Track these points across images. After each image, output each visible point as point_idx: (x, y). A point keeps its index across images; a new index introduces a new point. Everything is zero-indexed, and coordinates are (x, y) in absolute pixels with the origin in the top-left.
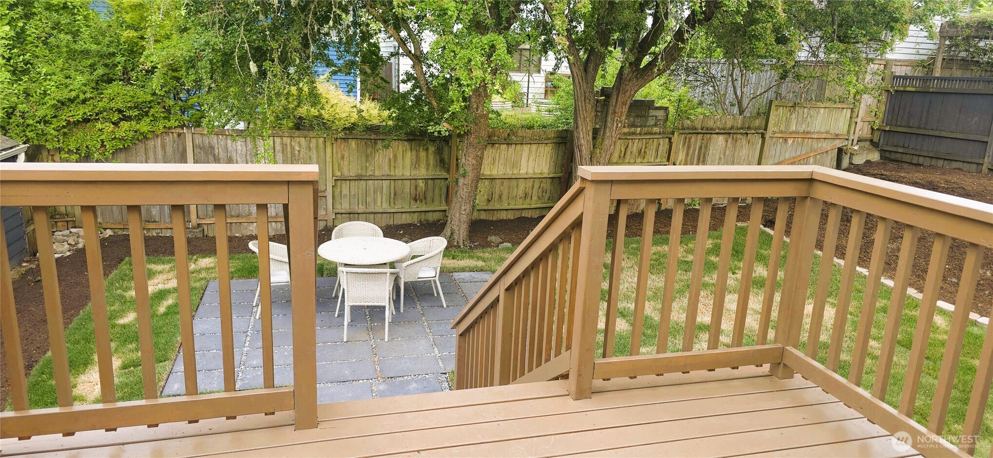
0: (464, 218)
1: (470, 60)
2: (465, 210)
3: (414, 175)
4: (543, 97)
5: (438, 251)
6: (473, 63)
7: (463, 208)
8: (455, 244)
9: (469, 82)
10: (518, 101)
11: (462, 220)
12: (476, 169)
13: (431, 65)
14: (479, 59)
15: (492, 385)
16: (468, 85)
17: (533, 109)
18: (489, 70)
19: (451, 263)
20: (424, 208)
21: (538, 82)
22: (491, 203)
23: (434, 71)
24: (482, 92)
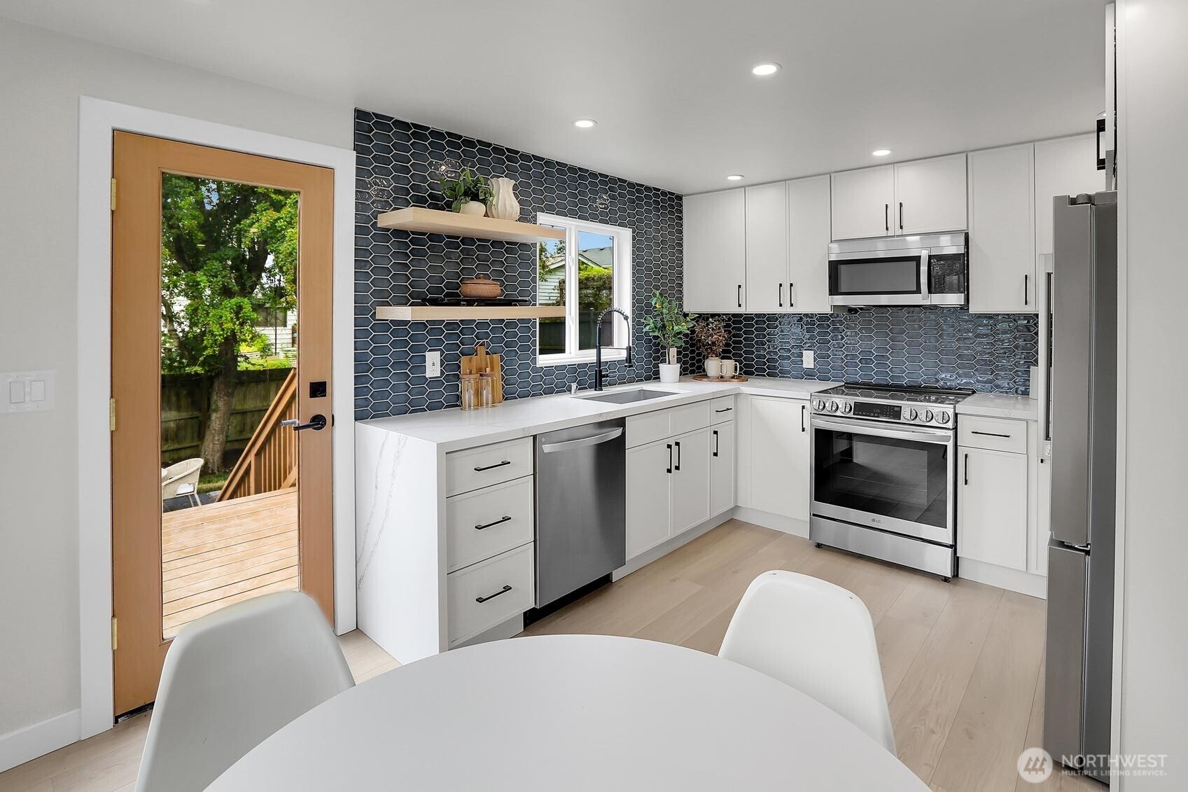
0: (218, 447)
1: (221, 317)
2: (219, 440)
3: (165, 418)
4: (290, 345)
5: (196, 468)
6: (224, 318)
7: (216, 438)
8: (210, 472)
9: (221, 333)
10: (265, 351)
11: (215, 449)
12: (227, 404)
13: (182, 323)
14: (228, 315)
15: (249, 495)
16: (220, 335)
17: (282, 356)
18: (237, 323)
19: (205, 486)
20: (176, 446)
21: (284, 335)
22: (244, 433)
23: (185, 327)
24: (232, 340)
